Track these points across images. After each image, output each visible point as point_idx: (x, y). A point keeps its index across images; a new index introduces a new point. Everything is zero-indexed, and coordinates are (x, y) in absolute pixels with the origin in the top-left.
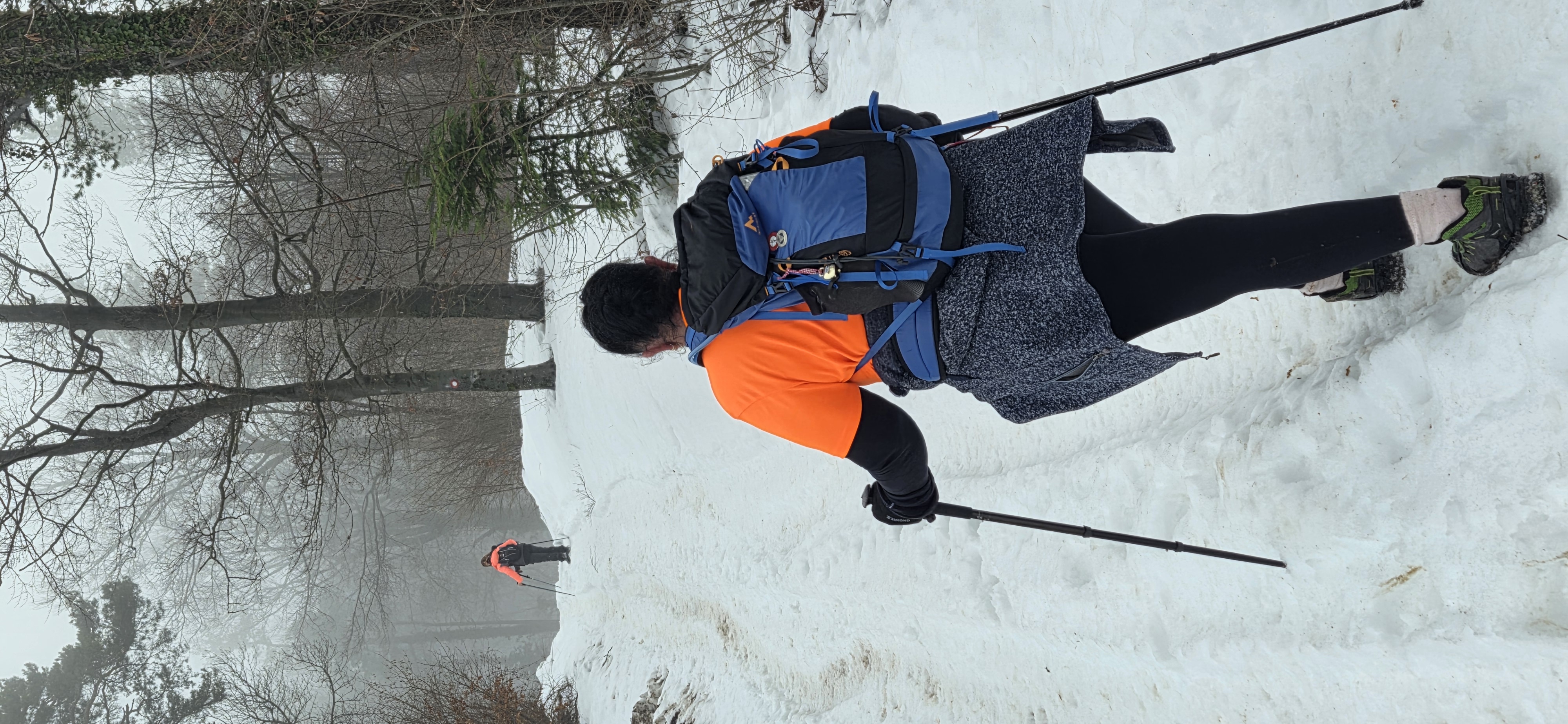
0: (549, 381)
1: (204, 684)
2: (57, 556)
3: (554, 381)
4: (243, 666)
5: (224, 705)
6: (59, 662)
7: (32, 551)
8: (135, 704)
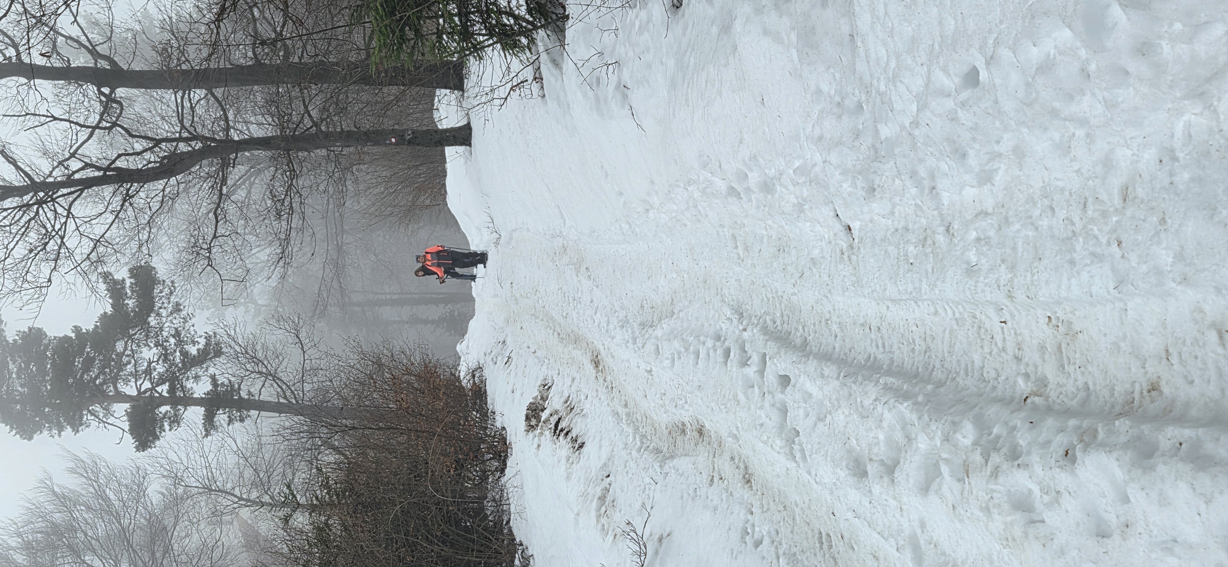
0: (466, 140)
1: (206, 343)
2: (92, 263)
3: (471, 140)
4: (235, 331)
5: (222, 359)
6: (98, 324)
7: (73, 261)
8: (155, 356)
